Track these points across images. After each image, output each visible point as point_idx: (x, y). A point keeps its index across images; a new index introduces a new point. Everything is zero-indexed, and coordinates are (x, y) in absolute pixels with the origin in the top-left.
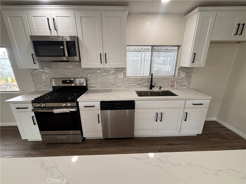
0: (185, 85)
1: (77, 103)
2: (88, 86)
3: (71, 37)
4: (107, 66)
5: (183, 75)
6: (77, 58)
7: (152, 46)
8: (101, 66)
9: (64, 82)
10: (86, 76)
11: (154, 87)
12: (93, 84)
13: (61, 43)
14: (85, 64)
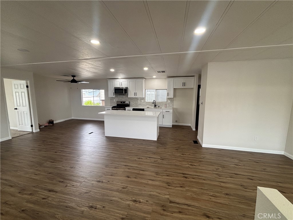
0: (171, 106)
1: (125, 108)
2: (130, 105)
3: (126, 87)
4: (136, 97)
5: (169, 101)
6: (127, 94)
7: (156, 89)
8: (135, 97)
9: (121, 102)
10: (130, 101)
11: (156, 106)
12: (131, 103)
13: (122, 89)
14: (129, 96)
